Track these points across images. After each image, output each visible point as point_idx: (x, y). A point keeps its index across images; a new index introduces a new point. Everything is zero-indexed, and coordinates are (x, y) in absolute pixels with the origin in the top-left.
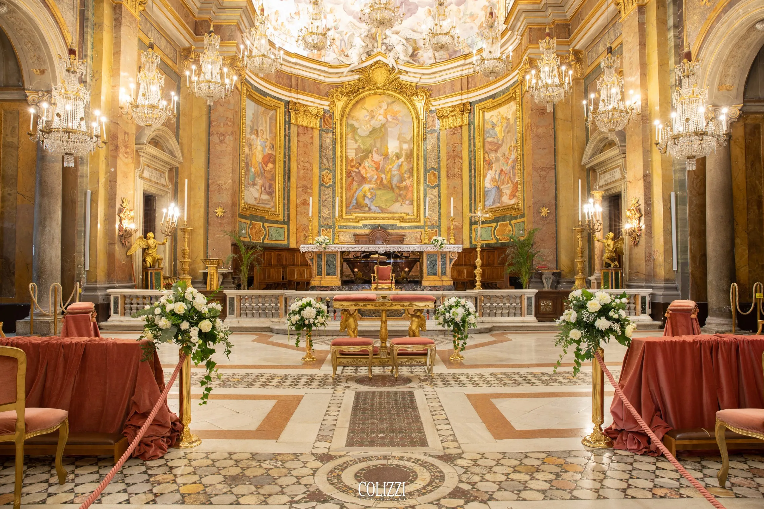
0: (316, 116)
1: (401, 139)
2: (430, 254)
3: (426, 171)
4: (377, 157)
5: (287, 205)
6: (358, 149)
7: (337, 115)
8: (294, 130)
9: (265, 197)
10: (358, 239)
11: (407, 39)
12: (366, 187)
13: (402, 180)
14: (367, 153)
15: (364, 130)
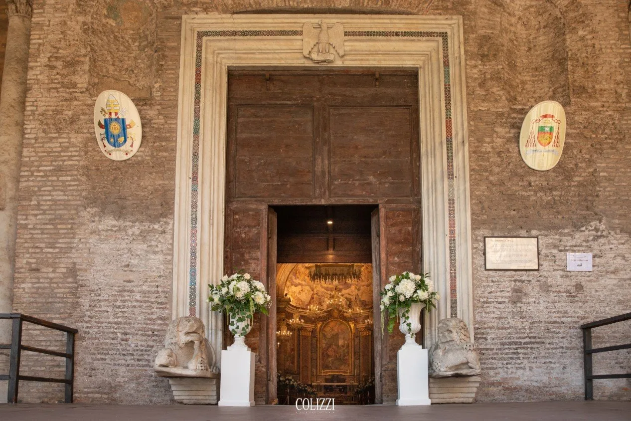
0: (309, 331)
1: (344, 339)
2: (350, 386)
3: (354, 353)
4: (334, 347)
5: (299, 368)
6: (326, 344)
7: (318, 330)
8: (301, 338)
9: (291, 365)
10: (327, 380)
11: (347, 298)
12: (330, 359)
13: (345, 356)
14: (331, 345)
15: (329, 336)
